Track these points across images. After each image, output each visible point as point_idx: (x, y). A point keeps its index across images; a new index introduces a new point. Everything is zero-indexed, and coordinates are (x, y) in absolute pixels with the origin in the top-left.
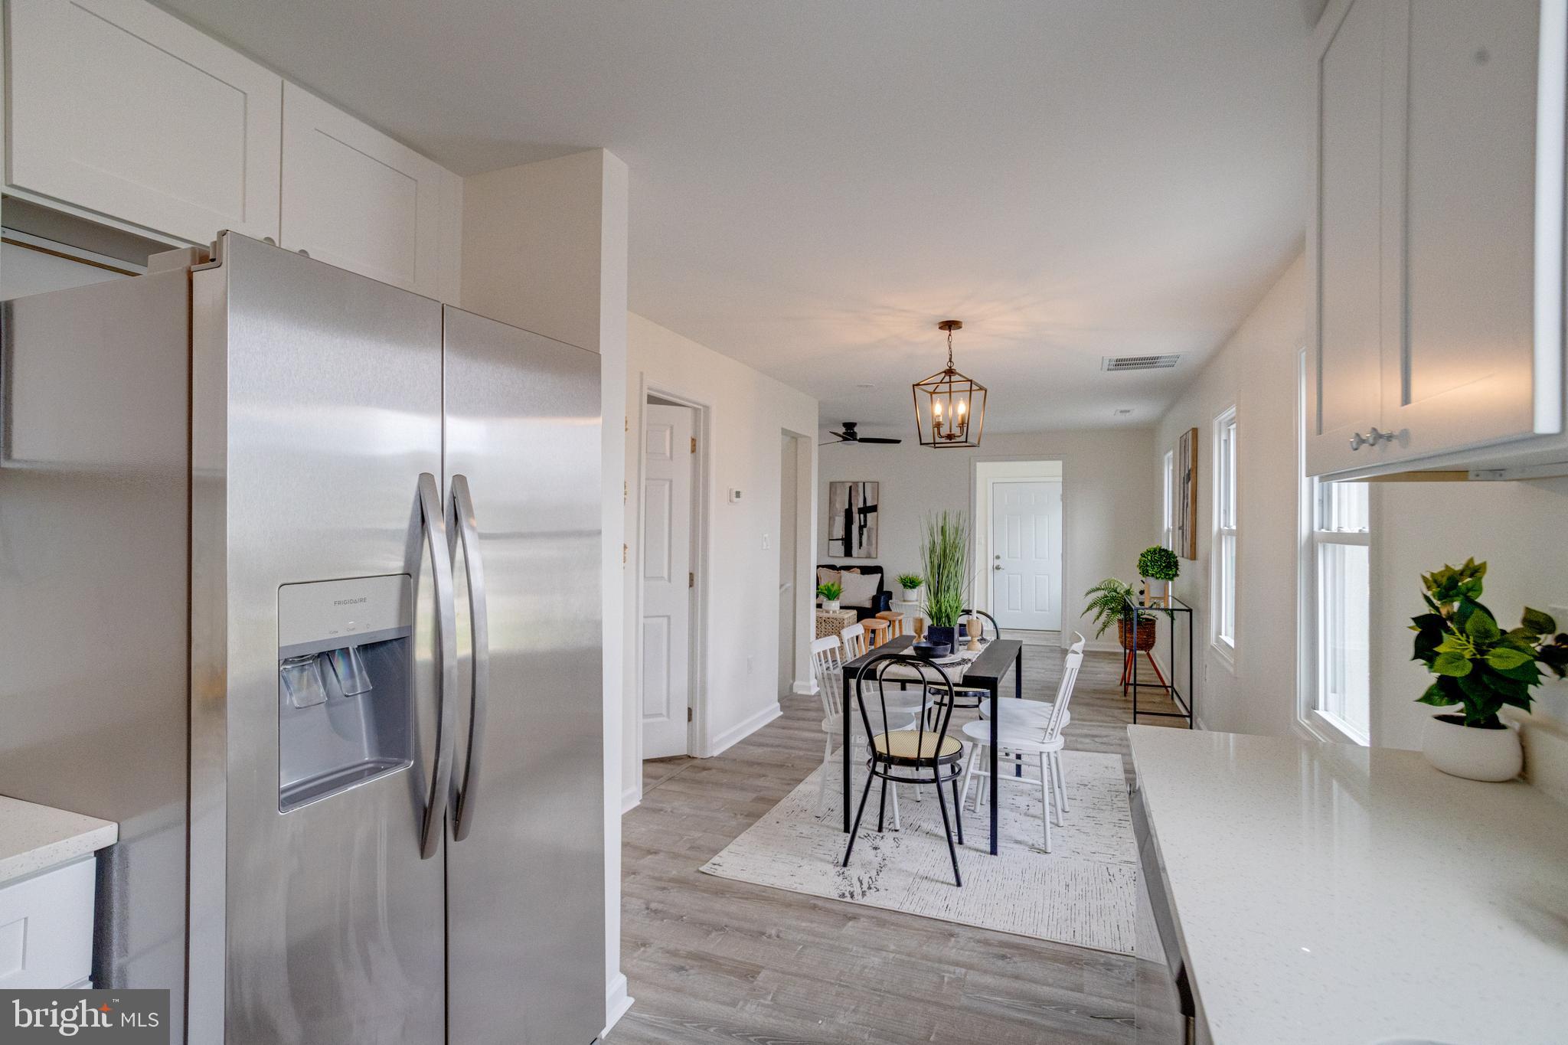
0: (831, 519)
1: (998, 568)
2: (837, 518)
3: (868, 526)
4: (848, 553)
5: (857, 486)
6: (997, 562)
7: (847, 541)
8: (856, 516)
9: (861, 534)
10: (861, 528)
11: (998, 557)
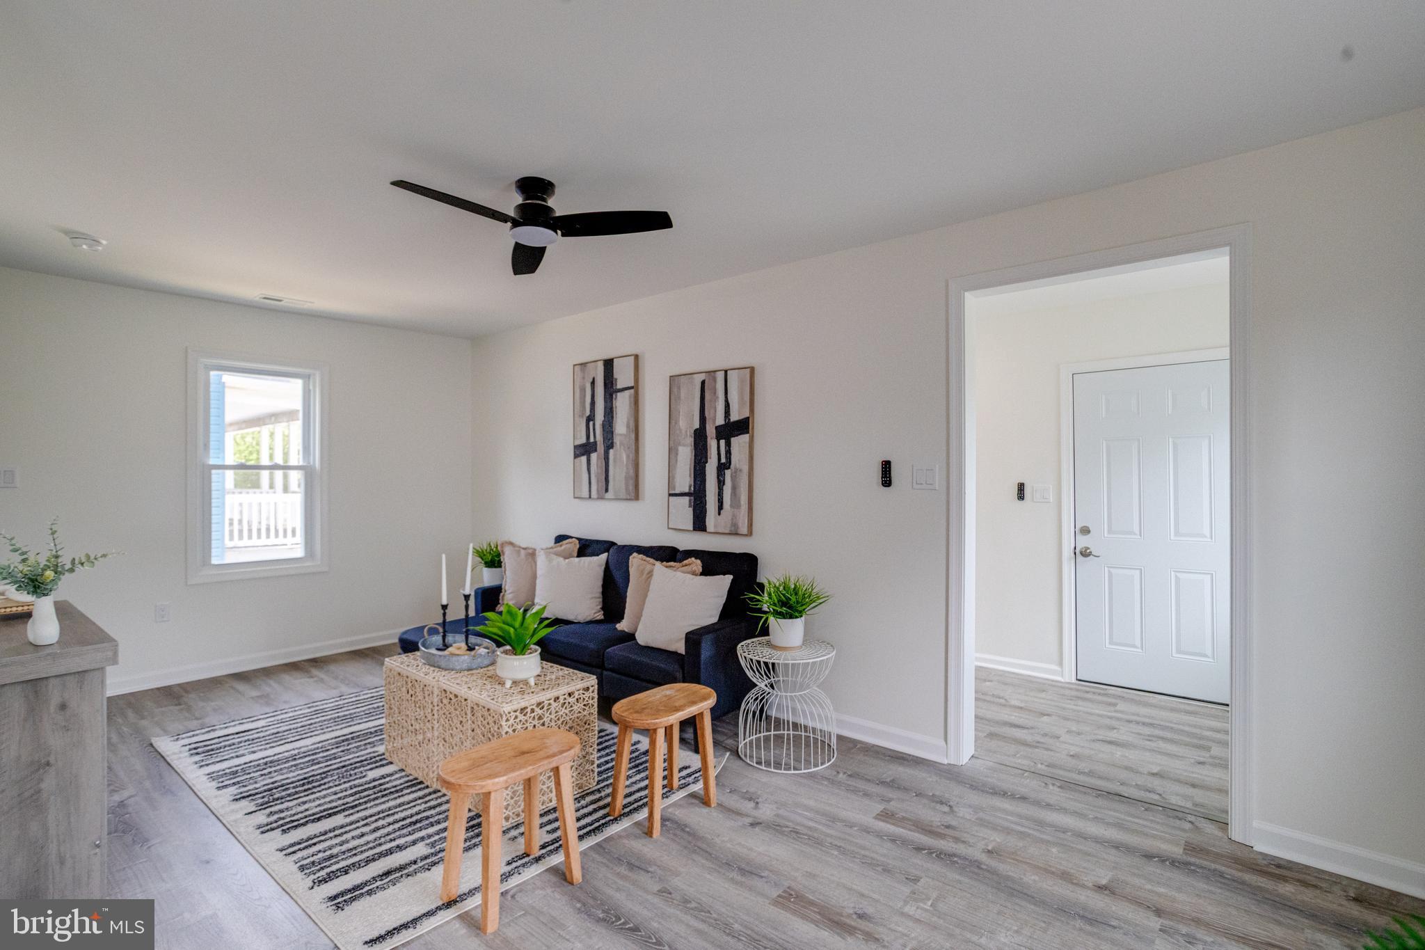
0: (672, 451)
1: (1086, 553)
2: (680, 449)
3: (732, 466)
4: (699, 524)
5: (715, 380)
6: (1083, 542)
7: (697, 497)
8: (712, 444)
9: (721, 483)
10: (722, 468)
11: (1086, 531)
